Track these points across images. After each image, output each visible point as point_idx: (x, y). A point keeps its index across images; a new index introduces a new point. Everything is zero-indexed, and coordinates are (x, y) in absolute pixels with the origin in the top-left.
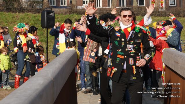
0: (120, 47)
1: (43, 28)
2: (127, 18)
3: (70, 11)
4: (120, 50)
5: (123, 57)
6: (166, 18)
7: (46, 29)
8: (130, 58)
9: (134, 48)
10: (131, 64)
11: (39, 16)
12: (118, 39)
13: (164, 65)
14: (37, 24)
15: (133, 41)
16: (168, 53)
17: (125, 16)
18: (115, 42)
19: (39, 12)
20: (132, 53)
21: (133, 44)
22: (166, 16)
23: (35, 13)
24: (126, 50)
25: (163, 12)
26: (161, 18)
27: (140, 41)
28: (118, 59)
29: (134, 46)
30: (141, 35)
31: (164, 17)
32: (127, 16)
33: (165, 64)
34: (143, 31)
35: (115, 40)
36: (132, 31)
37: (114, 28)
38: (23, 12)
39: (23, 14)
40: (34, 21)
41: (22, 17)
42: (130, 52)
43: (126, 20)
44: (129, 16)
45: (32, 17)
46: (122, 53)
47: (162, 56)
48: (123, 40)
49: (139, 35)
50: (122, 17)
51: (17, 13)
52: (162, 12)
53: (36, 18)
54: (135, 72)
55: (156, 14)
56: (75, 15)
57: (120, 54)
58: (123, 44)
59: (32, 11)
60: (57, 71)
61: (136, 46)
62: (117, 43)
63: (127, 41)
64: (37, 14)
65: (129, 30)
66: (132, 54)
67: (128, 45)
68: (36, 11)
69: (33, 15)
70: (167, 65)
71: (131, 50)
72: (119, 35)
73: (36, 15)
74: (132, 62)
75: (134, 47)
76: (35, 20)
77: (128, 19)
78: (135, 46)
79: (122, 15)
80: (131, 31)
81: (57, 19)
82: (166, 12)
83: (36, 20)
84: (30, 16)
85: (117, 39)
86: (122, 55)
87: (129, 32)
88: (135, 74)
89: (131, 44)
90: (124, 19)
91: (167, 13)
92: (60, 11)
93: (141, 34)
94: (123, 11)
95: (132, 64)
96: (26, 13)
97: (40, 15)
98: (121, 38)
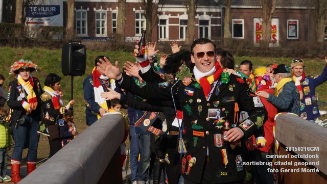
0: (195, 115)
1: (64, 75)
2: (206, 57)
3: (112, 46)
4: (196, 122)
5: (202, 134)
6: (281, 60)
7: (71, 77)
8: (216, 135)
9: (222, 114)
10: (217, 146)
11: (58, 53)
12: (190, 101)
13: (277, 143)
14: (55, 68)
15: (218, 102)
16: (285, 121)
17: (201, 55)
18: (184, 107)
19: (58, 47)
20: (220, 125)
21: (220, 107)
22: (281, 56)
23: (50, 49)
24: (207, 119)
25: (276, 49)
26: (273, 59)
27: (232, 99)
28: (196, 139)
29: (221, 110)
30: (234, 88)
31: (277, 58)
32: (205, 54)
33: (279, 142)
34: (238, 79)
35: (185, 104)
36: (216, 83)
37: (181, 81)
38: (30, 46)
39: (30, 50)
40: (48, 61)
41: (28, 55)
42: (215, 122)
43: (203, 62)
44: (210, 54)
45: (45, 55)
46: (200, 127)
47: (274, 127)
48: (199, 101)
49: (231, 89)
50: (196, 56)
51: (20, 48)
52: (273, 49)
53: (53, 57)
54: (226, 162)
55: (263, 54)
56: (121, 52)
57: (196, 130)
58: (200, 109)
59: (44, 44)
61: (226, 110)
62: (188, 108)
63: (208, 102)
64: (55, 51)
65: (211, 79)
66: (218, 127)
67: (209, 110)
68: (52, 44)
69: (48, 51)
70: (284, 143)
71: (218, 119)
72: (191, 92)
73: (52, 51)
74: (221, 142)
75: (221, 112)
76: (50, 60)
77: (206, 59)
78: (224, 111)
79: (195, 53)
80: (215, 81)
81: (89, 59)
82: (282, 49)
83: (53, 60)
84: (42, 53)
85: (188, 101)
86: (201, 130)
87: (211, 83)
88: (226, 165)
89: (215, 108)
90: (199, 60)
91: (283, 51)
92: (95, 45)
93: (234, 86)
94: (197, 45)
95: (221, 146)
96: (35, 48)
97: (60, 51)
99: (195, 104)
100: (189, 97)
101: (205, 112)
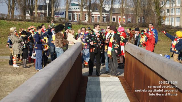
3: (79, 23)
5: (96, 43)
25: (124, 25)
48: (95, 37)
56: (81, 25)
58: (95, 38)
60: (73, 52)
62: (93, 39)
92: (74, 23)
98: (94, 36)
99: (94, 38)
100: (93, 36)
101: (96, 39)
